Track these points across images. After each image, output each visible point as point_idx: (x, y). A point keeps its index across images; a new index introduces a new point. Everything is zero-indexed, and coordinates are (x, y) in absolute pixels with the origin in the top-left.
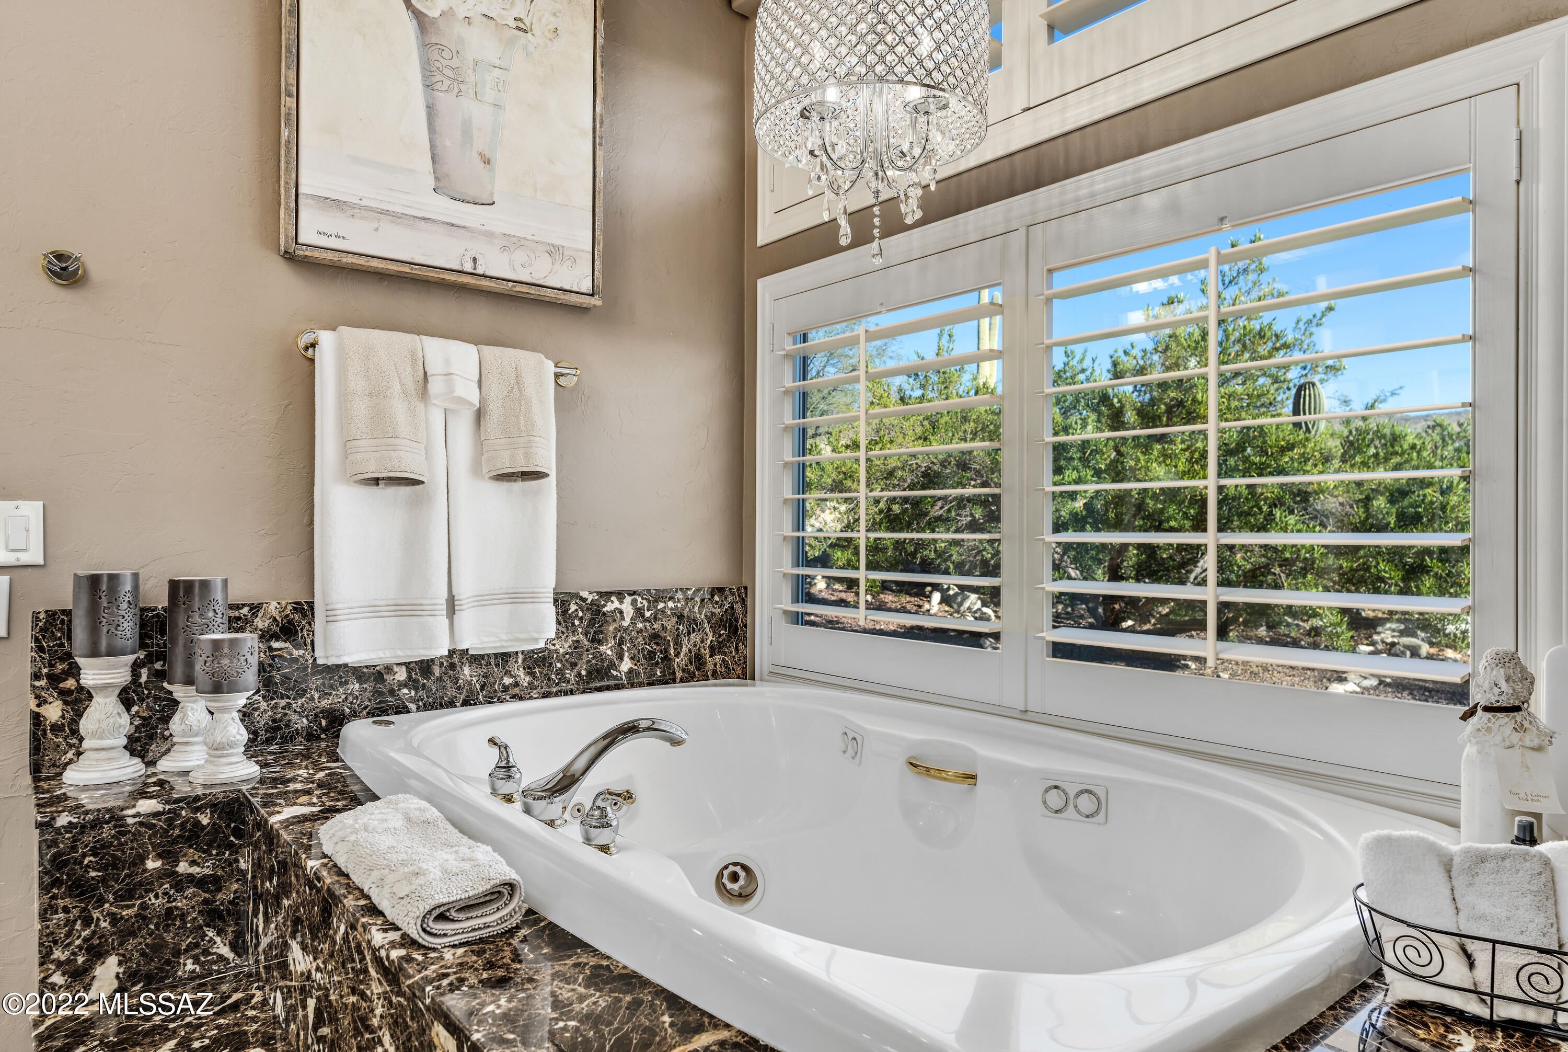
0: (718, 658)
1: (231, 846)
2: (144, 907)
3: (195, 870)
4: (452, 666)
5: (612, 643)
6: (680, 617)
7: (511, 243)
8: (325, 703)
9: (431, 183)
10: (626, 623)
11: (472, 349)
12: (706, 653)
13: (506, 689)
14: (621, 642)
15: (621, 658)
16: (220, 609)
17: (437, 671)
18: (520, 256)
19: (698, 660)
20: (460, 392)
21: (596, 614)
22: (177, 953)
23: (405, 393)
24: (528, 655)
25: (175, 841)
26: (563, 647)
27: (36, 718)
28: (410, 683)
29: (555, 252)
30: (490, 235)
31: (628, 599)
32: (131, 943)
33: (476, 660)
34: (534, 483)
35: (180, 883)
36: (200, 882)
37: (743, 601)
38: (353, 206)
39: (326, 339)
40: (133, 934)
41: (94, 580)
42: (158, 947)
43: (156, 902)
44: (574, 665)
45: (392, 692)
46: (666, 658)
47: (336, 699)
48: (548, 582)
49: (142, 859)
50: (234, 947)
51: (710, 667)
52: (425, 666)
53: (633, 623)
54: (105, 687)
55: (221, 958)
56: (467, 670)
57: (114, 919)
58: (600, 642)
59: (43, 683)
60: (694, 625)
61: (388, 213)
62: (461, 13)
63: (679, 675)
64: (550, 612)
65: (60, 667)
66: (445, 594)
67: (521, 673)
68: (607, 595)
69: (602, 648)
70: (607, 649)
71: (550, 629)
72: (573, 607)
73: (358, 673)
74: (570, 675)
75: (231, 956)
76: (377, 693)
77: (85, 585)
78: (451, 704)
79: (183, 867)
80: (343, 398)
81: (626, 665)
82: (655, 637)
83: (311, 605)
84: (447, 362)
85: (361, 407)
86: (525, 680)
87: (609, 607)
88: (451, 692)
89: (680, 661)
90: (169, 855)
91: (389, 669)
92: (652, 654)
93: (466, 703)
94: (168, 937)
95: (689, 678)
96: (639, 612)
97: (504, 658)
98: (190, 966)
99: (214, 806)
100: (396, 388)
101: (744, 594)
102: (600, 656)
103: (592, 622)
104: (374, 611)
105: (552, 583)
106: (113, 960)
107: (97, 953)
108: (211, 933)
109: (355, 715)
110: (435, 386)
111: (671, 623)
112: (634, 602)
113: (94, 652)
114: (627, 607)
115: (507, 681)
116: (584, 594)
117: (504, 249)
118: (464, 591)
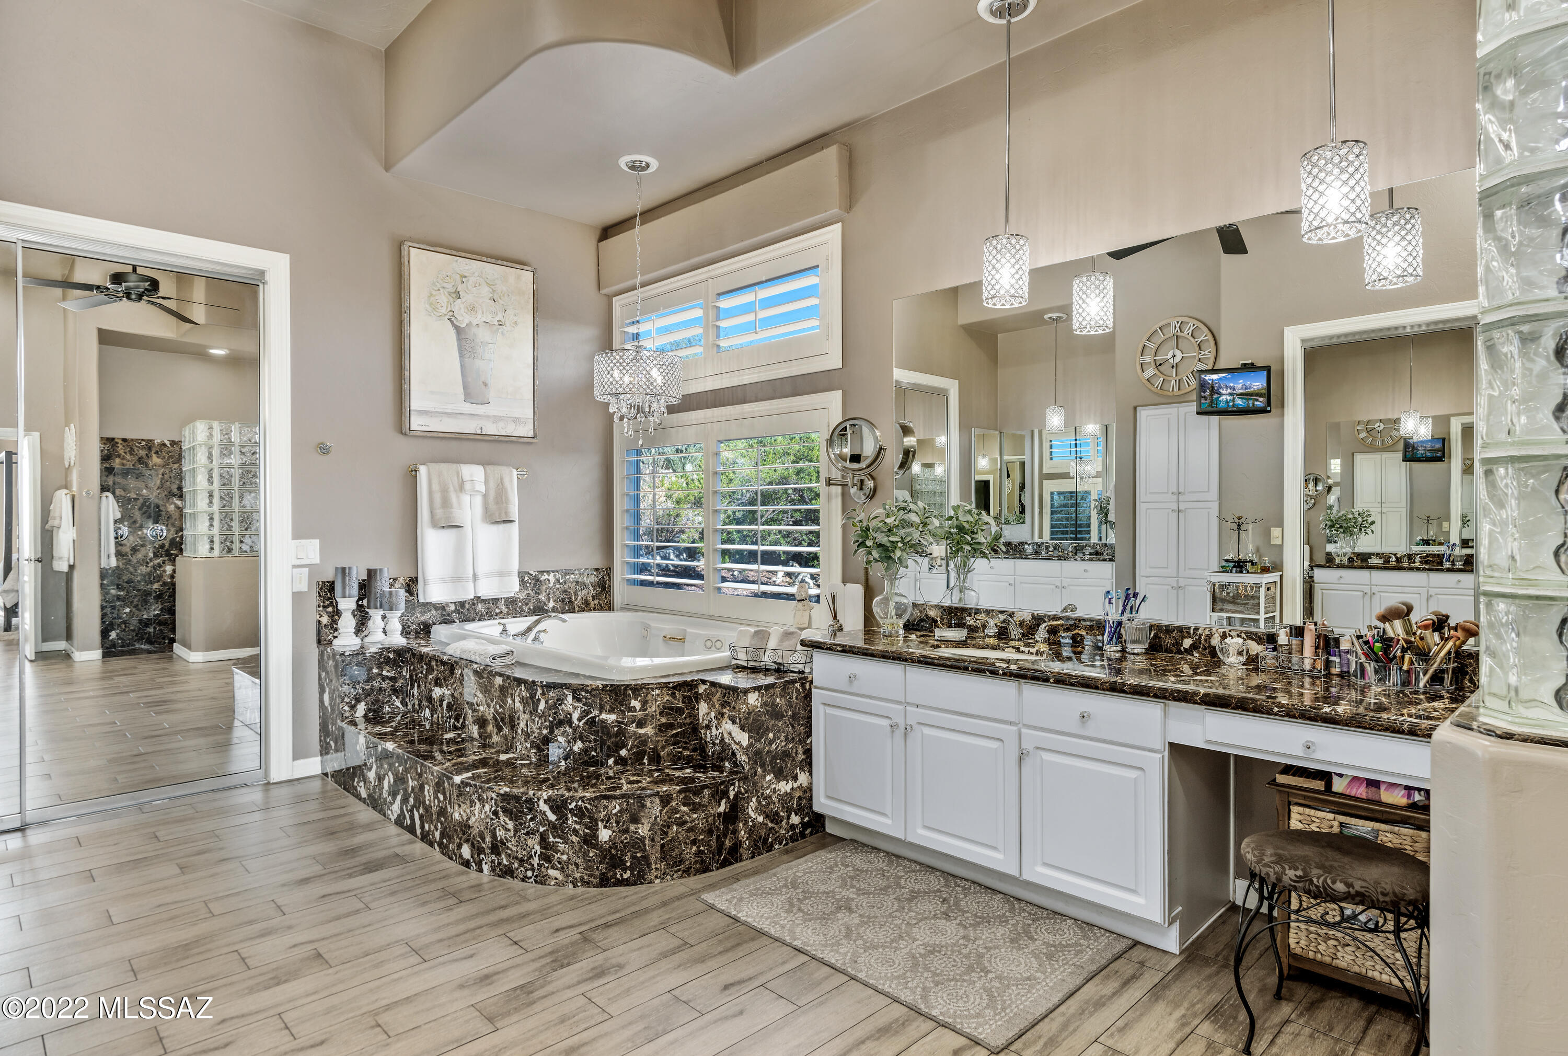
0: (596, 602)
1: (400, 666)
2: (372, 686)
3: (389, 674)
4: (474, 604)
5: (544, 594)
6: (577, 582)
7: (497, 419)
8: (422, 619)
9: (463, 397)
10: (551, 585)
11: (481, 468)
12: (590, 599)
13: (497, 614)
14: (549, 594)
15: (549, 600)
16: (387, 579)
17: (467, 606)
18: (501, 424)
19: (587, 603)
20: (477, 488)
21: (537, 580)
22: (383, 703)
23: (455, 491)
24: (507, 599)
25: (382, 663)
26: (522, 596)
27: (319, 622)
28: (456, 611)
29: (516, 420)
30: (488, 417)
31: (552, 574)
32: (368, 699)
33: (484, 601)
34: (508, 525)
35: (384, 678)
36: (391, 679)
37: (609, 575)
38: (431, 412)
39: (423, 470)
40: (369, 695)
41: (344, 569)
42: (377, 701)
43: (376, 684)
44: (527, 604)
45: (449, 615)
46: (570, 602)
47: (426, 617)
48: (515, 566)
49: (372, 669)
50: (402, 703)
51: (592, 606)
52: (462, 604)
53: (554, 585)
54: (348, 609)
55: (398, 707)
56: (480, 606)
57: (363, 689)
58: (539, 594)
59: (321, 609)
60: (584, 586)
61: (446, 413)
62: (475, 323)
63: (577, 609)
64: (516, 581)
65: (327, 603)
66: (472, 573)
67: (503, 607)
68: (542, 572)
69: (540, 597)
70: (542, 597)
71: (517, 587)
72: (526, 578)
73: (435, 607)
74: (525, 608)
75: (401, 706)
76: (443, 615)
77: (340, 571)
78: (473, 620)
79: (385, 673)
80: (431, 493)
81: (551, 604)
82: (565, 591)
83: (416, 578)
84: (471, 475)
85: (438, 497)
86: (505, 610)
87: (543, 578)
88: (473, 615)
89: (578, 602)
90: (380, 667)
91: (447, 605)
92: (563, 601)
93: (480, 620)
94: (380, 697)
95: (582, 610)
96: (557, 581)
97: (496, 601)
98: (387, 709)
99: (394, 651)
100: (452, 488)
101: (609, 571)
102: (539, 600)
103: (535, 585)
104: (443, 580)
105: (517, 567)
106: (363, 704)
107: (358, 700)
108: (394, 697)
109: (434, 624)
110: (467, 486)
111: (573, 585)
112: (555, 576)
113: (344, 597)
114: (551, 578)
115: (497, 611)
116: (531, 572)
117: (494, 422)
118: (480, 571)
